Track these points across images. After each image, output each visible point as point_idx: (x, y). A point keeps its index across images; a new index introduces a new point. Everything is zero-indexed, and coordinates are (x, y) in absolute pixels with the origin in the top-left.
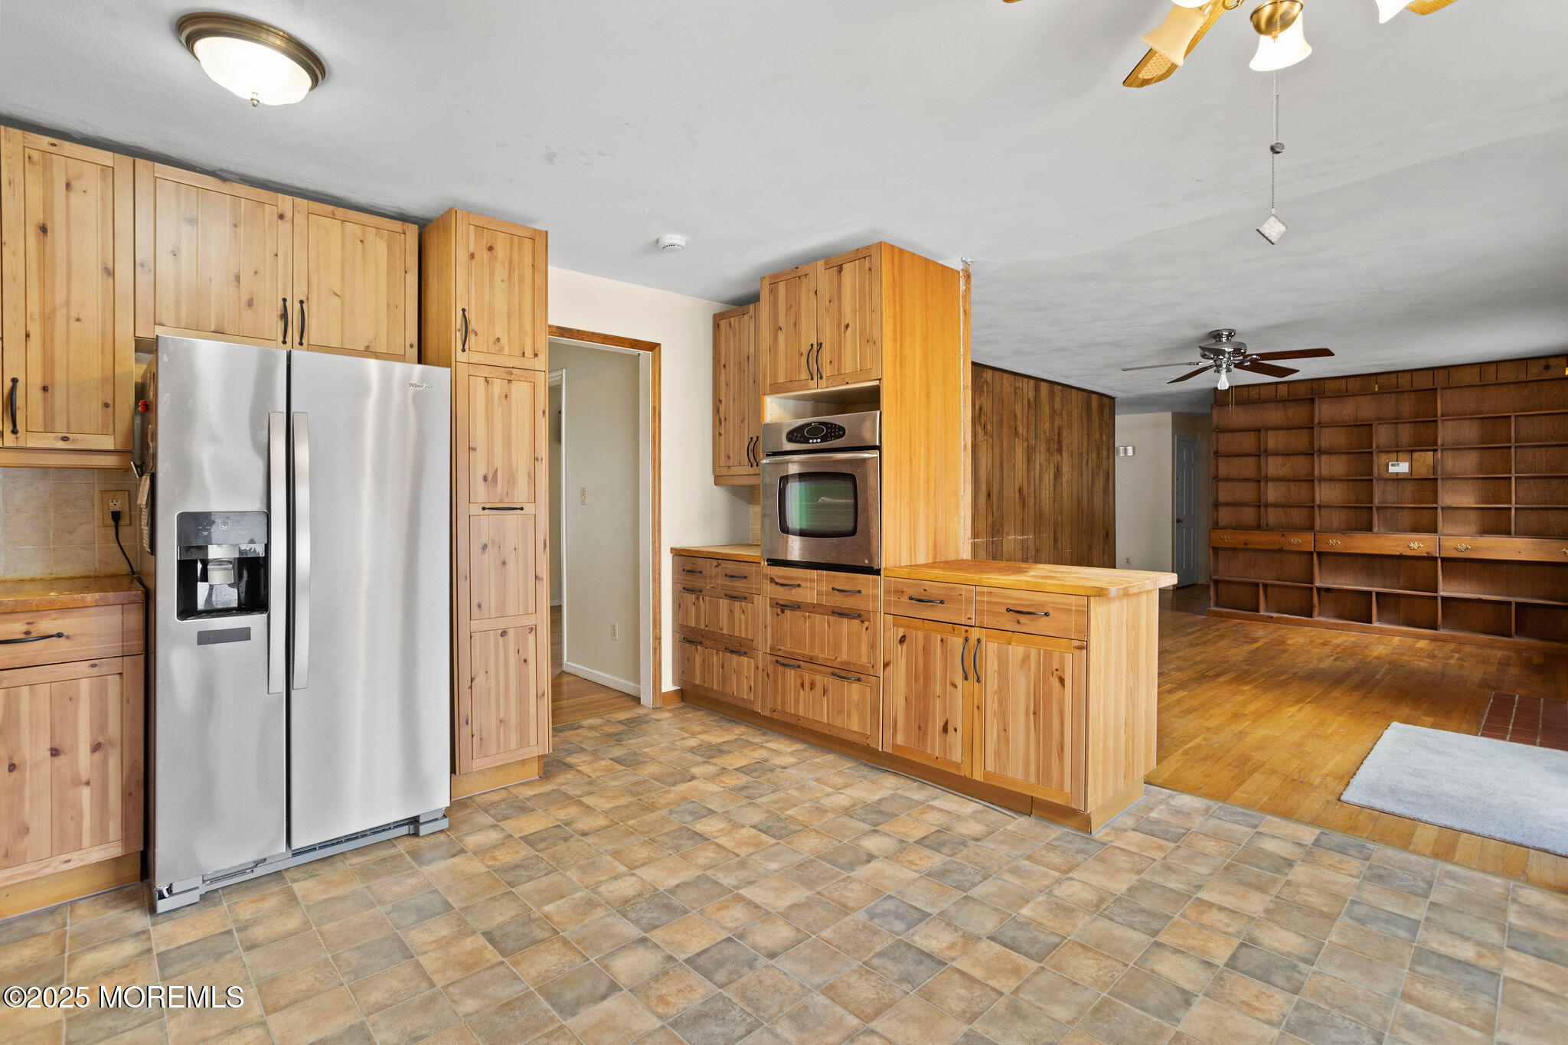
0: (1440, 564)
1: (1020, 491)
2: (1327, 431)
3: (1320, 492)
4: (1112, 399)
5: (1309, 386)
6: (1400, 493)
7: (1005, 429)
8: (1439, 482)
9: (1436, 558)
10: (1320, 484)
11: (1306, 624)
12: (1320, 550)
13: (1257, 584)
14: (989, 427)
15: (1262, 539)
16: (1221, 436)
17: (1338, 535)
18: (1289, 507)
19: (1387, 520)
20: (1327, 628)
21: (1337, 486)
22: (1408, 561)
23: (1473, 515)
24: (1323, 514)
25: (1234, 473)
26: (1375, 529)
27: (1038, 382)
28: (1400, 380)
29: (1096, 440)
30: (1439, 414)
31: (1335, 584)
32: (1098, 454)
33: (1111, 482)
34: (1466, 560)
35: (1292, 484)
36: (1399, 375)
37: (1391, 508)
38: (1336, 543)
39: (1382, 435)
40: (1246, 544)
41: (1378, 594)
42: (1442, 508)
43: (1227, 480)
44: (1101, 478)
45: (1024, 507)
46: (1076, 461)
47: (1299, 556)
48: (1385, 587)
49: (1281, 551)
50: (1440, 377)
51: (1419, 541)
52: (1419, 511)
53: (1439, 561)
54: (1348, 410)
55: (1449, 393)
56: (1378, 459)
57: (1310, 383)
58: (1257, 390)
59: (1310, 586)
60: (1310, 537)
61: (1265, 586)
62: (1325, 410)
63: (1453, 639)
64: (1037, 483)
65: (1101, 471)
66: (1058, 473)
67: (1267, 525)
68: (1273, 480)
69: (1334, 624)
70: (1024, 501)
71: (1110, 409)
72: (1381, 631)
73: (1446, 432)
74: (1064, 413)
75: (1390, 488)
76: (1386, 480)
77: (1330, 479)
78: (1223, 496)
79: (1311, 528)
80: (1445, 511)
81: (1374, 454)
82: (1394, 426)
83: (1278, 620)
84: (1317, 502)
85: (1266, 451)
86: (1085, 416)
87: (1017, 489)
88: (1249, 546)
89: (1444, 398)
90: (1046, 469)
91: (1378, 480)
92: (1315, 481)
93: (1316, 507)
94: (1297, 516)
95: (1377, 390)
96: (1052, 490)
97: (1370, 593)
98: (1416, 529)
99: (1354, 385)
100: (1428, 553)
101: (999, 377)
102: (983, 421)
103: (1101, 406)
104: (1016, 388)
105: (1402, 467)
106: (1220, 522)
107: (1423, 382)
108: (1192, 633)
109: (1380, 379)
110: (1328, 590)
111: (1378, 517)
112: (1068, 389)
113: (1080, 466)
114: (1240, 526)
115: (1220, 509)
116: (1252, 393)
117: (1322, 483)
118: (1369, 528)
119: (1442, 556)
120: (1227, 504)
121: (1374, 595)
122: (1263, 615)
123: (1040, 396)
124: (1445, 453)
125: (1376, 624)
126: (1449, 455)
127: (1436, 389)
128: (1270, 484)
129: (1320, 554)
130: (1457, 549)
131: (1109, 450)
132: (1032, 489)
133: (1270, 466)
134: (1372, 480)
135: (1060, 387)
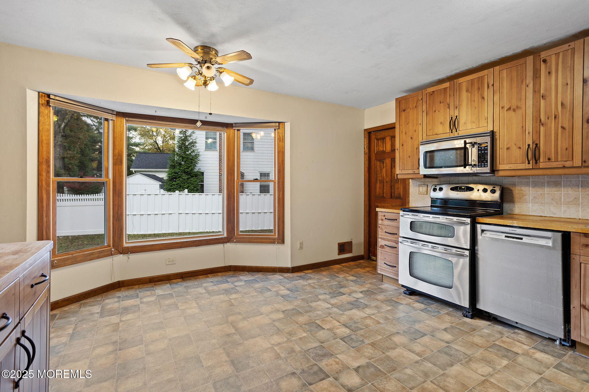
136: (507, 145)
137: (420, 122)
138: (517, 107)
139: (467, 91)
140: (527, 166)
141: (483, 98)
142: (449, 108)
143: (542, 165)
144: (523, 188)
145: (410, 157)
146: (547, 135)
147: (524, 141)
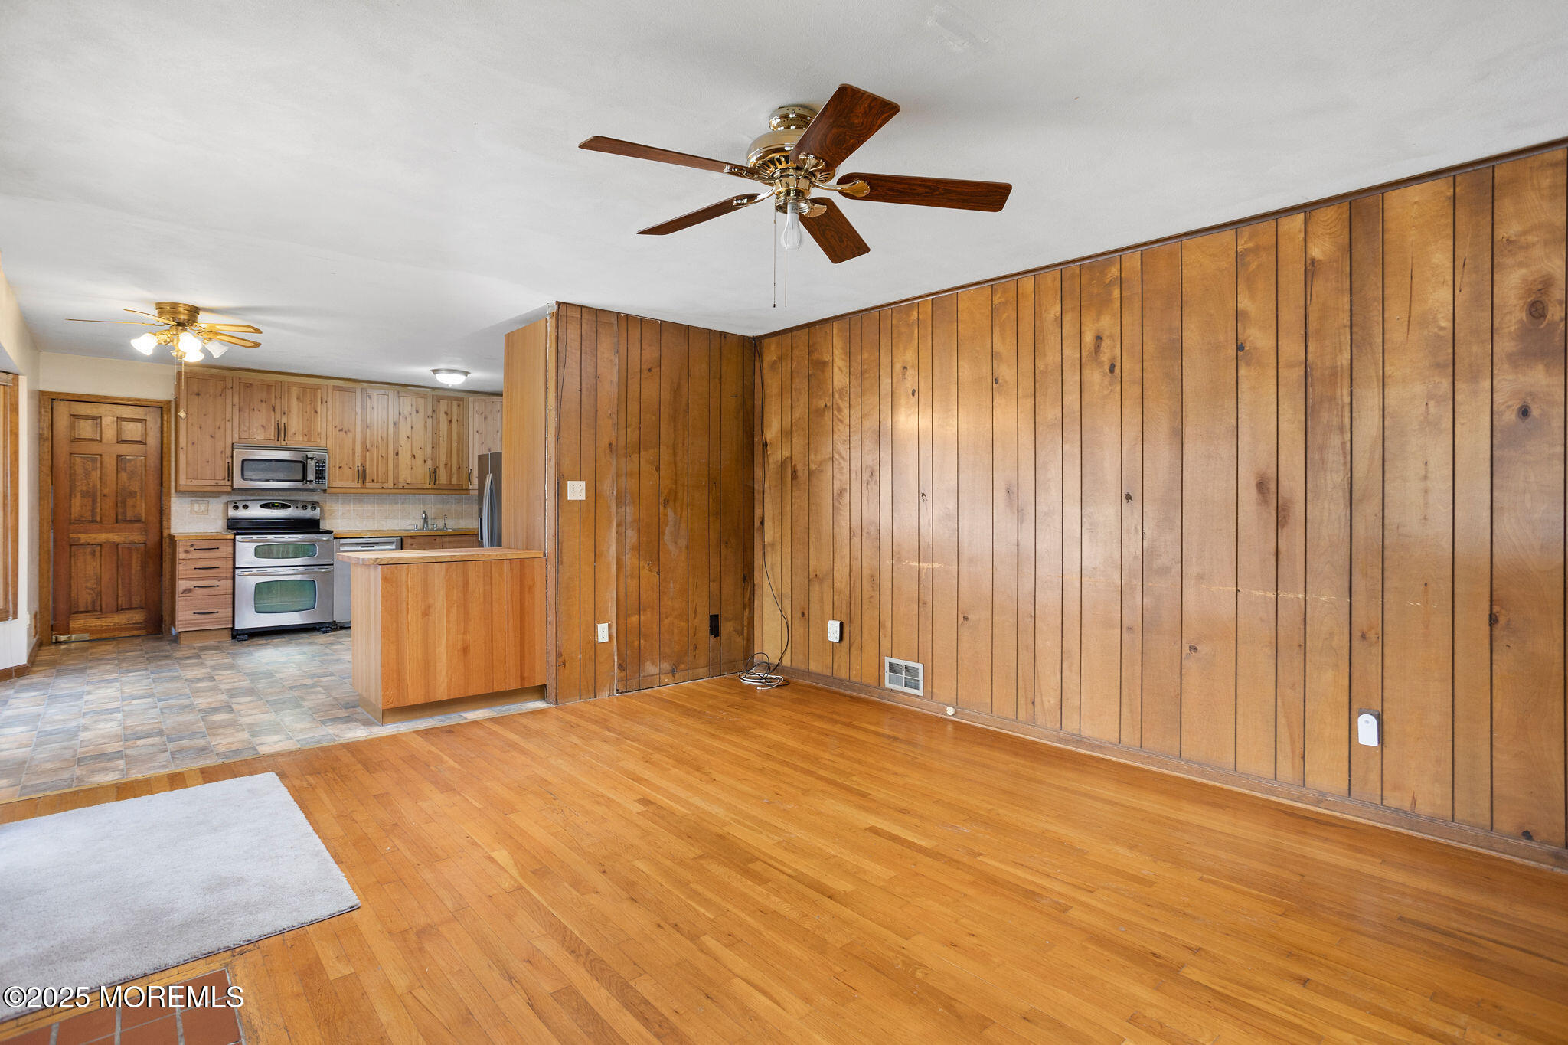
136: (339, 463)
137: (228, 416)
138: (349, 431)
139: (298, 398)
140: (355, 485)
141: (316, 412)
142: (274, 410)
143: (368, 485)
144: (334, 505)
145: (208, 462)
146: (372, 460)
147: (354, 464)
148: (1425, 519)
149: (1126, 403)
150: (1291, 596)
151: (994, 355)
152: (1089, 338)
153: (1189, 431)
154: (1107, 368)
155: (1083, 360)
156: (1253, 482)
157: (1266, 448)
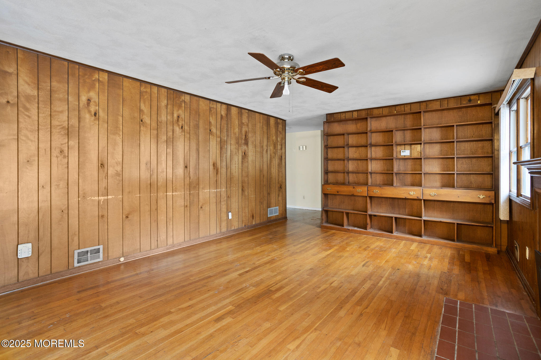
0: (423, 203)
1: (214, 165)
2: (374, 135)
3: (371, 165)
4: (284, 121)
5: (366, 112)
6: (406, 166)
7: (201, 130)
8: (423, 160)
9: (421, 200)
10: (371, 162)
11: (365, 233)
12: (369, 195)
13: (343, 212)
14: (186, 128)
15: (345, 190)
16: (329, 138)
17: (377, 187)
18: (358, 173)
19: (400, 180)
20: (373, 236)
21: (379, 162)
22: (409, 200)
23: (438, 177)
24: (372, 177)
25: (335, 156)
26: (395, 184)
27: (229, 106)
28: (406, 108)
29: (273, 140)
30: (422, 124)
31: (377, 212)
32: (275, 147)
33: (283, 161)
34: (435, 201)
35: (359, 161)
36: (405, 106)
37: (402, 173)
38: (377, 192)
39: (398, 137)
40: (338, 192)
41: (396, 218)
42: (424, 174)
43: (332, 160)
44: (277, 160)
45: (217, 174)
46: (258, 149)
47: (362, 198)
48: (400, 214)
49: (353, 195)
50: (423, 107)
51: (414, 191)
52: (414, 175)
53: (423, 201)
54: (383, 124)
55: (427, 114)
56: (396, 148)
57: (366, 111)
58: (344, 115)
59: (365, 213)
60: (365, 188)
61: (347, 214)
62: (373, 124)
63: (428, 242)
64: (229, 160)
65: (277, 155)
66: (245, 155)
67: (349, 182)
68: (351, 159)
69: (376, 234)
70: (217, 170)
71: (282, 126)
72: (397, 238)
73: (426, 135)
74: (250, 125)
75: (402, 163)
76: (400, 159)
77: (375, 159)
78: (330, 168)
79: (366, 184)
80: (425, 175)
81: (394, 146)
82: (403, 131)
83: (352, 231)
84: (370, 171)
85: (348, 145)
86: (265, 128)
87: (211, 164)
88: (339, 193)
89: (425, 117)
90: (236, 153)
91: (397, 159)
92: (368, 160)
93: (368, 173)
94: (361, 178)
95: (395, 113)
96: (240, 165)
97: (392, 217)
98: (413, 185)
99: (386, 112)
100: (417, 197)
101: (197, 100)
102: (180, 124)
103: (277, 124)
104: (210, 108)
105: (406, 153)
106: (329, 181)
107: (415, 109)
108: (303, 242)
109: (397, 108)
110: (375, 216)
111: (396, 178)
112: (253, 113)
113: (262, 153)
114: (337, 183)
115: (329, 174)
116: (342, 116)
117: (372, 161)
118: (391, 184)
119: (424, 199)
120: (332, 172)
121: (394, 218)
122: (345, 228)
123: (230, 114)
124: (425, 145)
125: (395, 234)
126: (427, 146)
127: (420, 112)
128: (350, 162)
129: (371, 197)
130: (430, 195)
131: (282, 146)
132: (224, 164)
133: (350, 153)
134: (393, 159)
135: (247, 111)
148: (235, 172)
149: (186, 139)
150: (219, 190)
151: (141, 111)
152: (175, 115)
153: (200, 150)
154: (181, 127)
155: (174, 123)
156: (212, 164)
157: (214, 156)
